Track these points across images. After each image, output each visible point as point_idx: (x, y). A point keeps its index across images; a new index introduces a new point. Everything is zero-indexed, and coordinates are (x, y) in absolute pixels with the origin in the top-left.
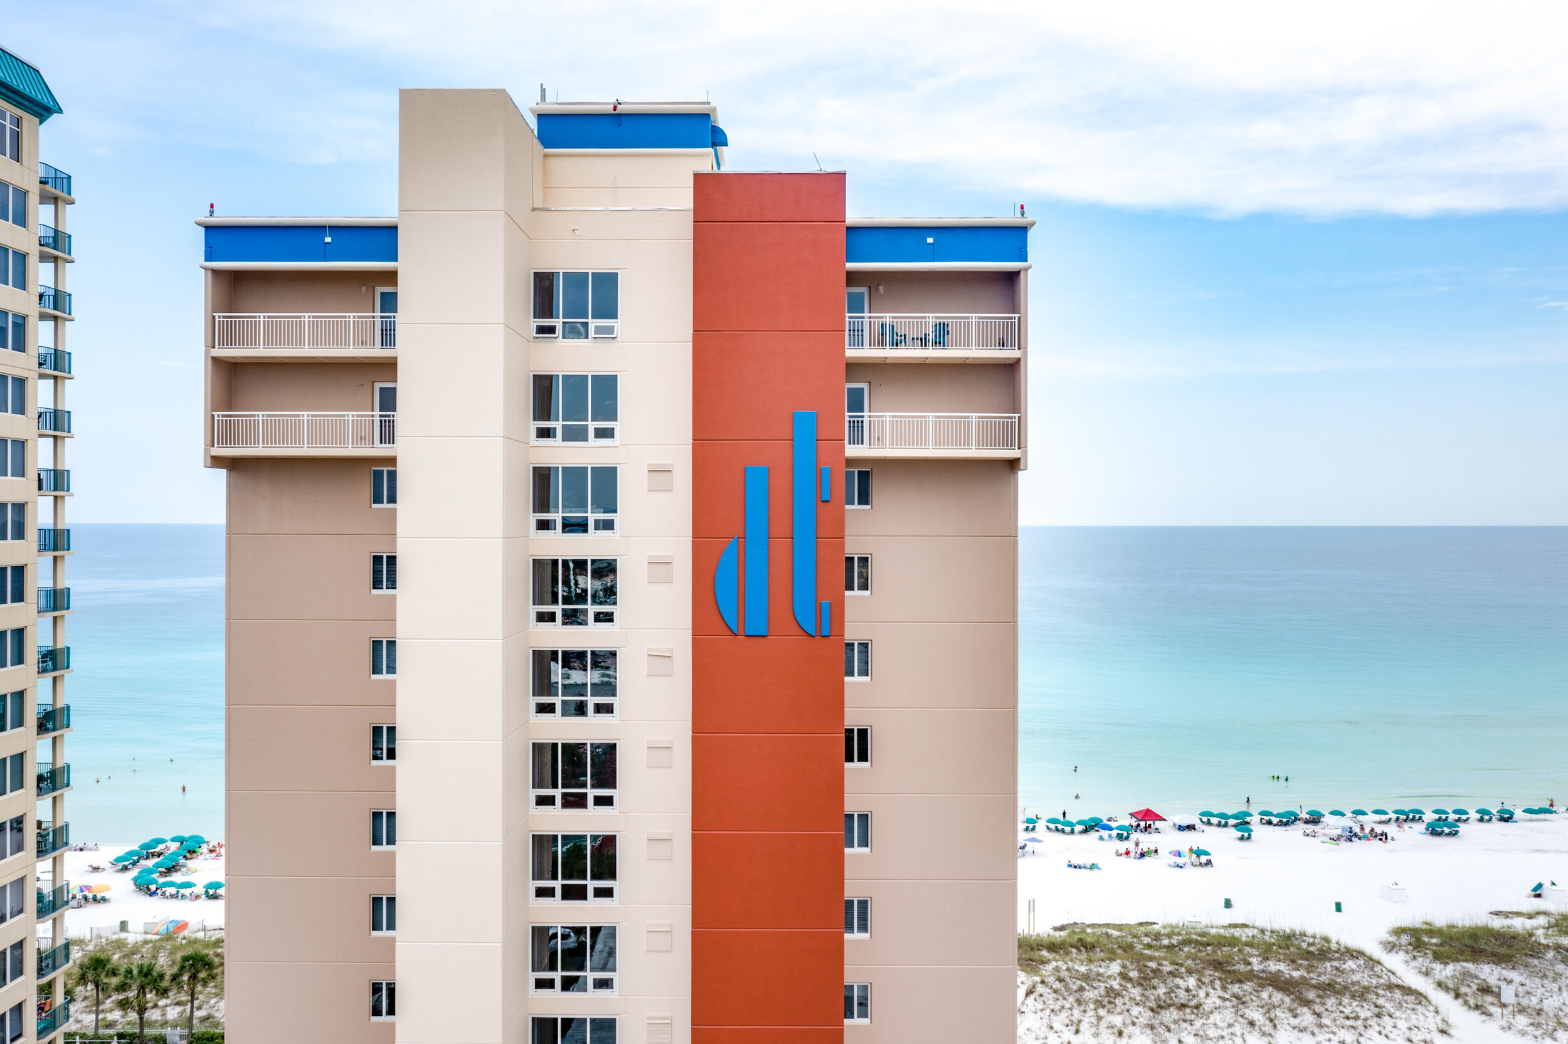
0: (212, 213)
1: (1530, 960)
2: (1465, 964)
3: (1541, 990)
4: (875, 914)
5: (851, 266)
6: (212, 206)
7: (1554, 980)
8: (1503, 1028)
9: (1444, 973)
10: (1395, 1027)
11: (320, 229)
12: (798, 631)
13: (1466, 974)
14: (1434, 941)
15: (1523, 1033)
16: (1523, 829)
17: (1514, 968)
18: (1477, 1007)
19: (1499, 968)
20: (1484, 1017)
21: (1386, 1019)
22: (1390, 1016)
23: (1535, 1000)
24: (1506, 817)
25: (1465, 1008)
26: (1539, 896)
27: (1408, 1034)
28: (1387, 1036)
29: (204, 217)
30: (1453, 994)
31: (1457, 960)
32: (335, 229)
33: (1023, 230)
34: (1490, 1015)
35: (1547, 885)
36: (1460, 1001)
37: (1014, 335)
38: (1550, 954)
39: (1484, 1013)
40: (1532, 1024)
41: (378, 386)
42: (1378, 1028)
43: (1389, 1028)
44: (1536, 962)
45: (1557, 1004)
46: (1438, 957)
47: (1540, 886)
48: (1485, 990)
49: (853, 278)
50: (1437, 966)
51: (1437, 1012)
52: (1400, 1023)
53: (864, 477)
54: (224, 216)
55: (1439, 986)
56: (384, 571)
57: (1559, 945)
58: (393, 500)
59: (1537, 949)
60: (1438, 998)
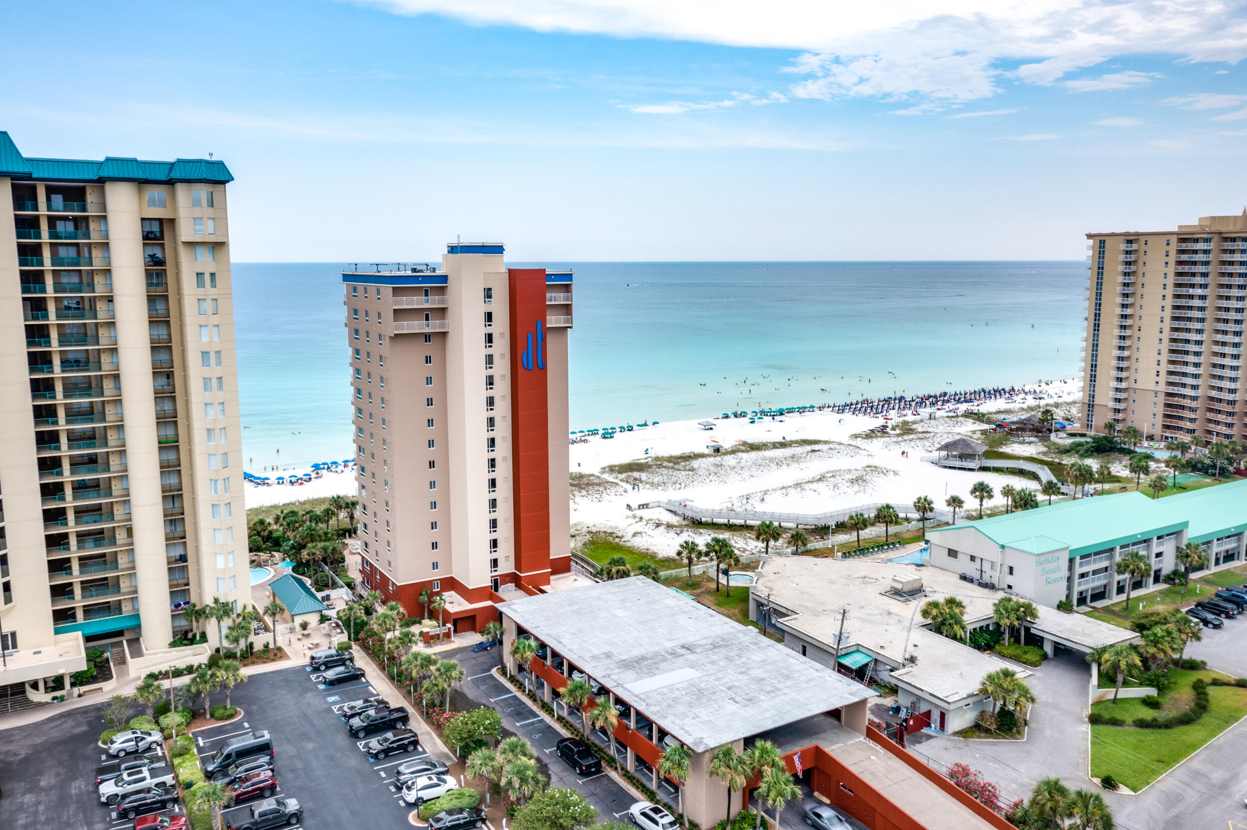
0: (391, 272)
1: (648, 469)
2: (628, 473)
3: (652, 477)
7: (656, 474)
9: (622, 477)
10: (611, 492)
13: (630, 476)
14: (617, 469)
16: (650, 428)
17: (643, 472)
19: (639, 473)
22: (609, 489)
23: (651, 480)
24: (630, 429)
26: (646, 454)
27: (615, 493)
28: (610, 494)
30: (625, 482)
31: (625, 472)
38: (654, 467)
40: (651, 486)
44: (650, 470)
45: (658, 480)
46: (619, 473)
47: (647, 450)
48: (635, 479)
50: (620, 475)
51: (622, 487)
52: (613, 491)
55: (621, 480)
56: (428, 360)
57: (656, 465)
58: (430, 341)
59: (650, 466)
60: (621, 484)
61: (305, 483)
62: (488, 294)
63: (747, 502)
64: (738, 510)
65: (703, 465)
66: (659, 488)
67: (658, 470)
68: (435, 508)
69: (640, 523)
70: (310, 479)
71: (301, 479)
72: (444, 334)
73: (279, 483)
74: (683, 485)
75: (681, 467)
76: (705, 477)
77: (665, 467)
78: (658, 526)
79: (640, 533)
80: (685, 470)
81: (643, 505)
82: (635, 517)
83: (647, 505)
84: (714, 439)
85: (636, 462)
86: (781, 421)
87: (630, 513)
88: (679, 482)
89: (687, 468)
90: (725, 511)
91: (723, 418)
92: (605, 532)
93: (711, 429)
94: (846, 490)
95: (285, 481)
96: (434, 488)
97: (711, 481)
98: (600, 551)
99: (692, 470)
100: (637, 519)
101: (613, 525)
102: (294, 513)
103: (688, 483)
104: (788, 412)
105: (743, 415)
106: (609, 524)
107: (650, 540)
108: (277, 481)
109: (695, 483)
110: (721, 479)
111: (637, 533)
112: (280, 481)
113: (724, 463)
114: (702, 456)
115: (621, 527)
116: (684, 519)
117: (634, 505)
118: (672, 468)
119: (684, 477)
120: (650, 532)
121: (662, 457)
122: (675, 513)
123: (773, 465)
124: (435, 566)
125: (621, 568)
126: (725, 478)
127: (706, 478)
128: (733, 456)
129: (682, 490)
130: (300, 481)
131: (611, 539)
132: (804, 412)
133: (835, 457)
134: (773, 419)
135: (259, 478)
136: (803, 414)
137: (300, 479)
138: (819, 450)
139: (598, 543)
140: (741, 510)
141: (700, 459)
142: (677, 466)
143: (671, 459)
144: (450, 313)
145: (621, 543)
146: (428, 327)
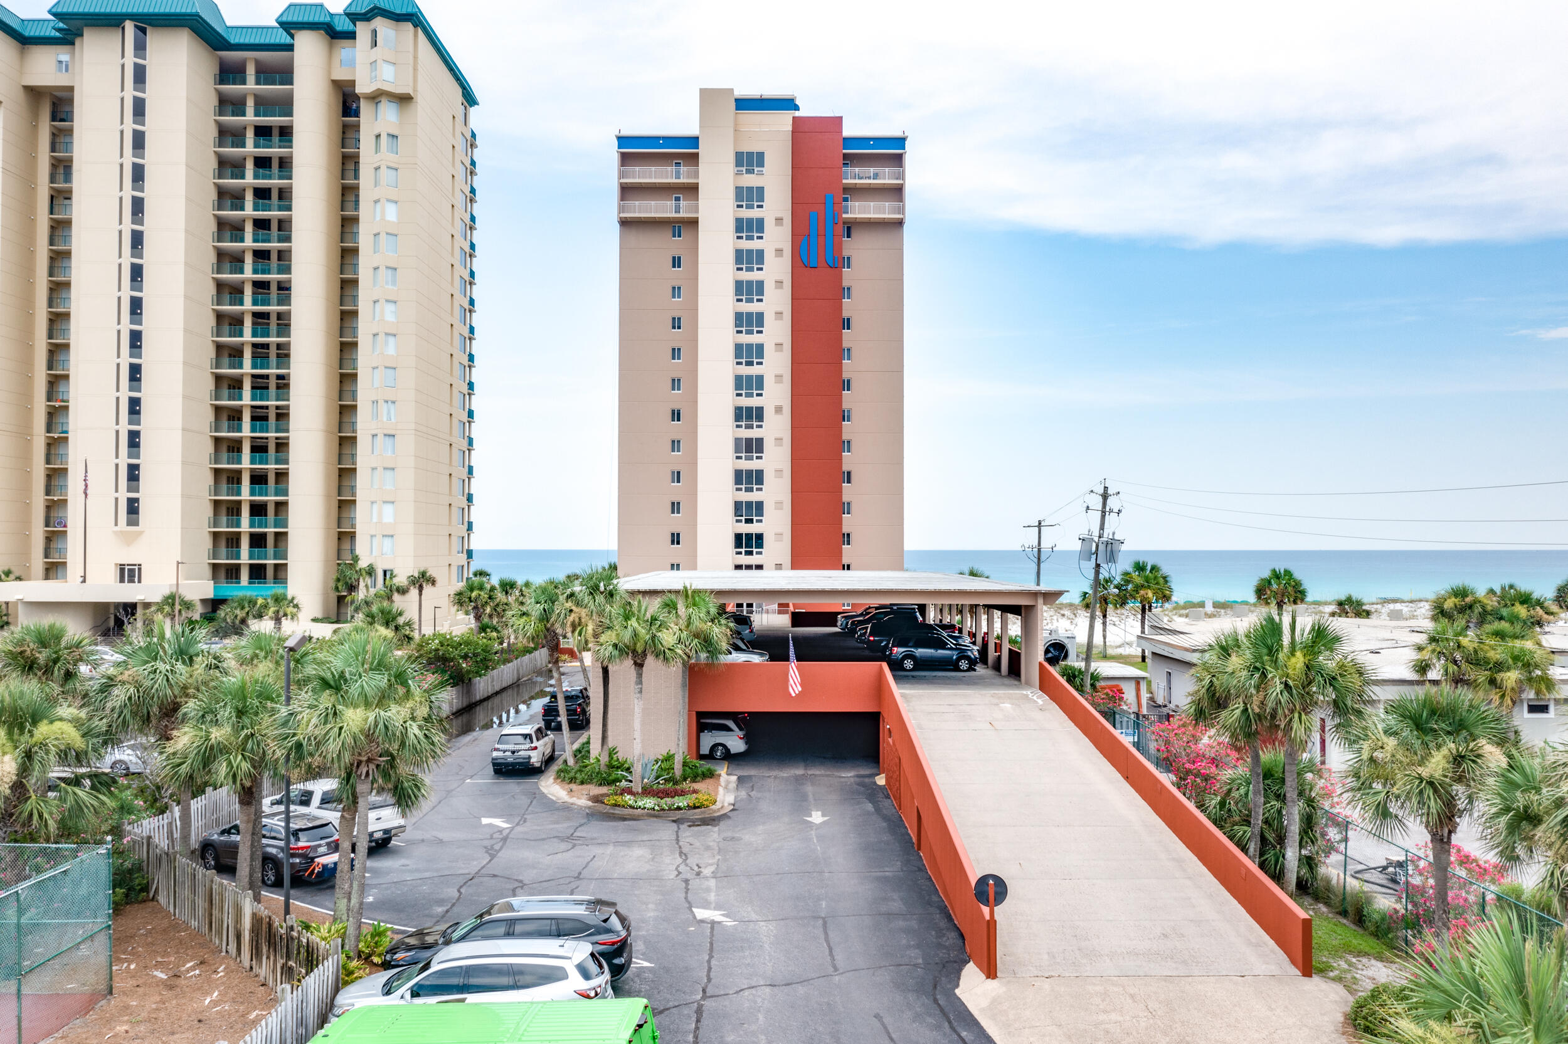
0: (621, 131)
4: (853, 385)
5: (844, 151)
11: (658, 138)
12: (826, 266)
29: (617, 133)
32: (664, 138)
33: (904, 139)
37: (902, 176)
41: (674, 195)
49: (845, 156)
53: (849, 229)
54: (624, 133)
56: (676, 262)
58: (679, 236)
68: (679, 482)
72: (695, 222)
96: (678, 451)
146: (678, 211)
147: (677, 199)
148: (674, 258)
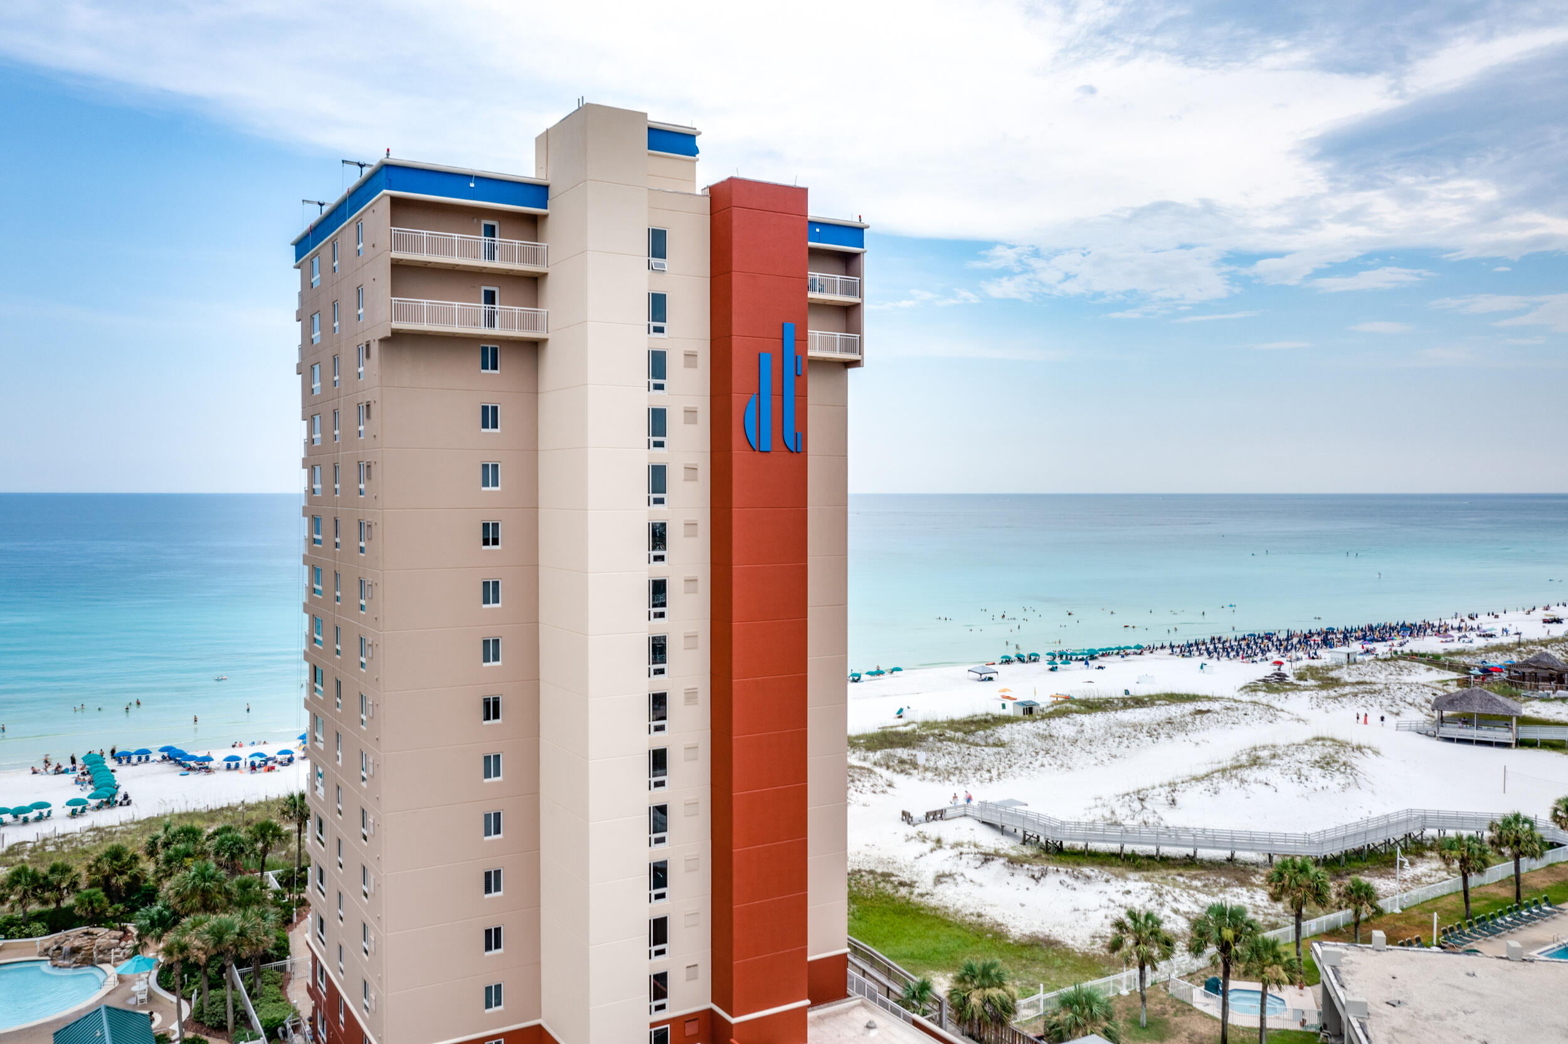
0: (388, 155)
1: (921, 743)
2: (886, 750)
3: (933, 758)
5: (811, 244)
6: (388, 150)
7: (939, 752)
8: (920, 780)
9: (876, 757)
10: (863, 786)
11: (468, 177)
12: (785, 449)
13: (890, 756)
14: (862, 741)
15: (933, 780)
16: (886, 678)
17: (914, 748)
18: (902, 771)
19: (906, 750)
20: (907, 776)
21: (857, 782)
22: (859, 780)
23: (932, 763)
24: (857, 679)
25: (895, 773)
26: (901, 717)
27: (872, 789)
28: (861, 792)
30: (885, 767)
31: (881, 749)
32: (479, 179)
33: (861, 229)
34: (911, 774)
35: (905, 709)
36: (891, 770)
37: (855, 289)
38: (931, 739)
39: (907, 774)
40: (936, 775)
41: (484, 288)
42: (854, 789)
43: (860, 788)
44: (925, 744)
45: (945, 763)
46: (868, 749)
47: (901, 710)
48: (902, 762)
49: (812, 252)
50: (871, 754)
51: (881, 777)
52: (866, 784)
55: (875, 764)
56: (489, 417)
57: (933, 735)
58: (495, 367)
59: (922, 738)
60: (877, 769)
61: (277, 767)
62: (658, 243)
63: (1143, 808)
64: (1128, 822)
65: (1016, 736)
66: (952, 778)
67: (939, 744)
68: (498, 832)
69: (939, 853)
70: (290, 760)
71: (274, 759)
72: (534, 347)
73: (229, 767)
74: (994, 772)
75: (978, 740)
76: (1029, 759)
77: (950, 739)
78: (986, 860)
79: (950, 875)
80: (987, 745)
81: (935, 813)
82: (924, 839)
83: (942, 812)
84: (1007, 694)
85: (894, 730)
86: (1100, 667)
87: (912, 831)
88: (986, 767)
89: (990, 740)
90: (1100, 825)
91: (1002, 663)
92: (871, 872)
93: (990, 679)
94: (1323, 782)
95: (241, 763)
96: (497, 774)
97: (1043, 765)
98: (874, 918)
99: (1000, 744)
100: (930, 844)
101: (885, 856)
102: (191, 834)
103: (1001, 770)
104: (1103, 655)
105: (1034, 658)
106: (874, 853)
107: (976, 892)
108: (225, 763)
109: (1015, 768)
110: (1059, 763)
111: (944, 875)
112: (232, 764)
113: (1054, 732)
114: (1008, 720)
115: (901, 862)
116: (1024, 842)
117: (918, 814)
118: (963, 741)
119: (993, 758)
120: (970, 873)
121: (936, 722)
122: (1002, 830)
123: (1143, 736)
124: (493, 995)
125: (994, 992)
126: (1066, 760)
127: (1033, 760)
128: (1064, 719)
129: (995, 782)
130: (270, 763)
131: (889, 889)
132: (1127, 654)
133: (1243, 723)
134: (1087, 663)
135: (192, 758)
136: (1126, 658)
137: (269, 759)
138: (1208, 711)
139: (866, 899)
140: (1135, 823)
141: (1008, 726)
142: (971, 739)
143: (953, 724)
144: (551, 290)
145: (915, 899)
146: (491, 323)
147: (490, 298)
148: (485, 409)
